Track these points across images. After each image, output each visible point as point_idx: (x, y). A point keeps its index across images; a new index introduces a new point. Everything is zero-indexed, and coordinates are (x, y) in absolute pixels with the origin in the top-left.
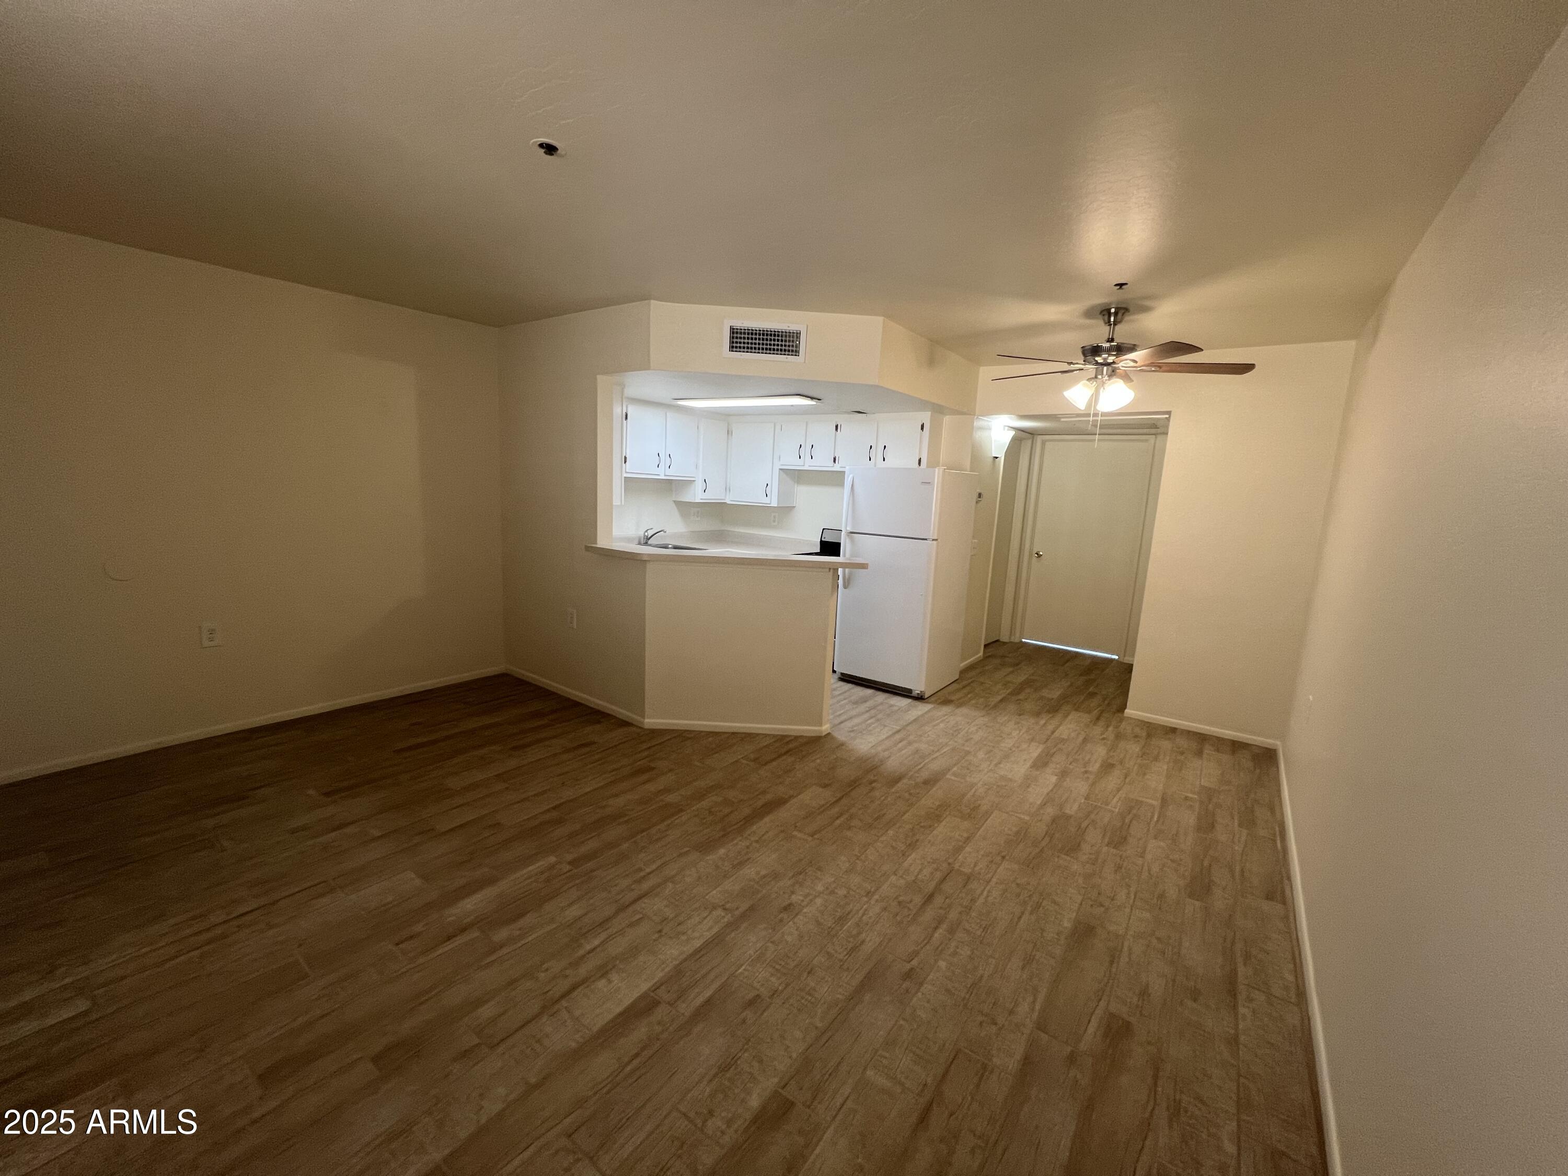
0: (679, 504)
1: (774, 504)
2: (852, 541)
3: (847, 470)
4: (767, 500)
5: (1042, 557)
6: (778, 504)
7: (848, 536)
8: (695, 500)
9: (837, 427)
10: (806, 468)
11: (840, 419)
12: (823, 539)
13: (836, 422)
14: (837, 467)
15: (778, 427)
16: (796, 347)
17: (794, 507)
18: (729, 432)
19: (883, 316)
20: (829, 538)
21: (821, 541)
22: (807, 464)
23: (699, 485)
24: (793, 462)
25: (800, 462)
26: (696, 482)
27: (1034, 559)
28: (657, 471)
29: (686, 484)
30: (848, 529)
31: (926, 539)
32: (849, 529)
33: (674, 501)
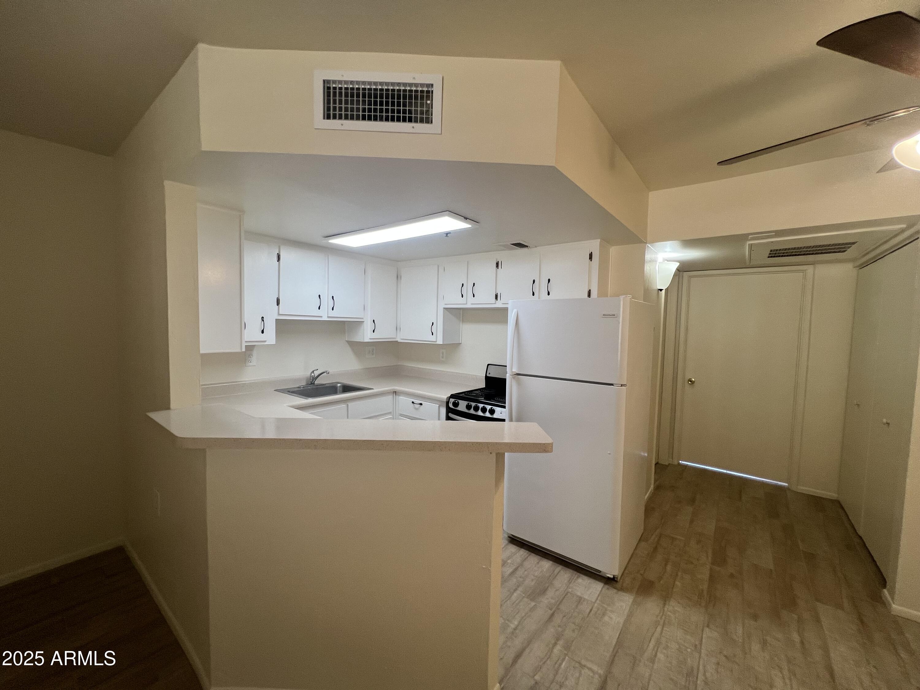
0: (352, 344)
1: (440, 342)
2: (519, 383)
3: (509, 306)
4: (433, 338)
5: (695, 382)
6: (443, 341)
7: (514, 378)
8: (364, 340)
9: (497, 264)
10: (469, 306)
11: (500, 256)
12: (488, 375)
13: (497, 259)
14: (499, 304)
15: (441, 270)
16: (427, 111)
17: (461, 343)
18: (398, 277)
19: (562, 61)
20: (494, 373)
21: (487, 378)
22: (470, 303)
23: (368, 326)
24: (456, 301)
25: (463, 300)
26: (365, 322)
27: (687, 386)
28: (317, 312)
29: (356, 324)
30: (513, 370)
31: (612, 385)
32: (515, 370)
33: (348, 342)
